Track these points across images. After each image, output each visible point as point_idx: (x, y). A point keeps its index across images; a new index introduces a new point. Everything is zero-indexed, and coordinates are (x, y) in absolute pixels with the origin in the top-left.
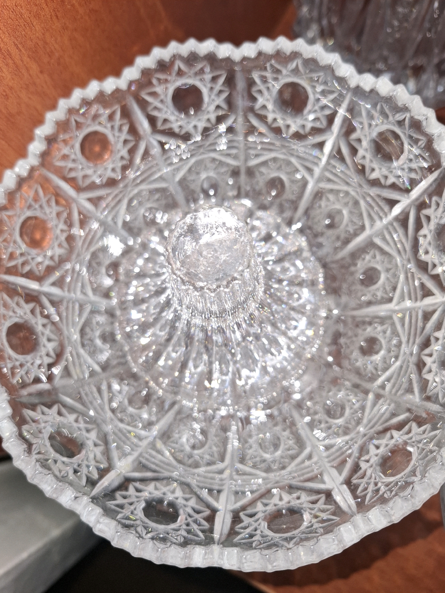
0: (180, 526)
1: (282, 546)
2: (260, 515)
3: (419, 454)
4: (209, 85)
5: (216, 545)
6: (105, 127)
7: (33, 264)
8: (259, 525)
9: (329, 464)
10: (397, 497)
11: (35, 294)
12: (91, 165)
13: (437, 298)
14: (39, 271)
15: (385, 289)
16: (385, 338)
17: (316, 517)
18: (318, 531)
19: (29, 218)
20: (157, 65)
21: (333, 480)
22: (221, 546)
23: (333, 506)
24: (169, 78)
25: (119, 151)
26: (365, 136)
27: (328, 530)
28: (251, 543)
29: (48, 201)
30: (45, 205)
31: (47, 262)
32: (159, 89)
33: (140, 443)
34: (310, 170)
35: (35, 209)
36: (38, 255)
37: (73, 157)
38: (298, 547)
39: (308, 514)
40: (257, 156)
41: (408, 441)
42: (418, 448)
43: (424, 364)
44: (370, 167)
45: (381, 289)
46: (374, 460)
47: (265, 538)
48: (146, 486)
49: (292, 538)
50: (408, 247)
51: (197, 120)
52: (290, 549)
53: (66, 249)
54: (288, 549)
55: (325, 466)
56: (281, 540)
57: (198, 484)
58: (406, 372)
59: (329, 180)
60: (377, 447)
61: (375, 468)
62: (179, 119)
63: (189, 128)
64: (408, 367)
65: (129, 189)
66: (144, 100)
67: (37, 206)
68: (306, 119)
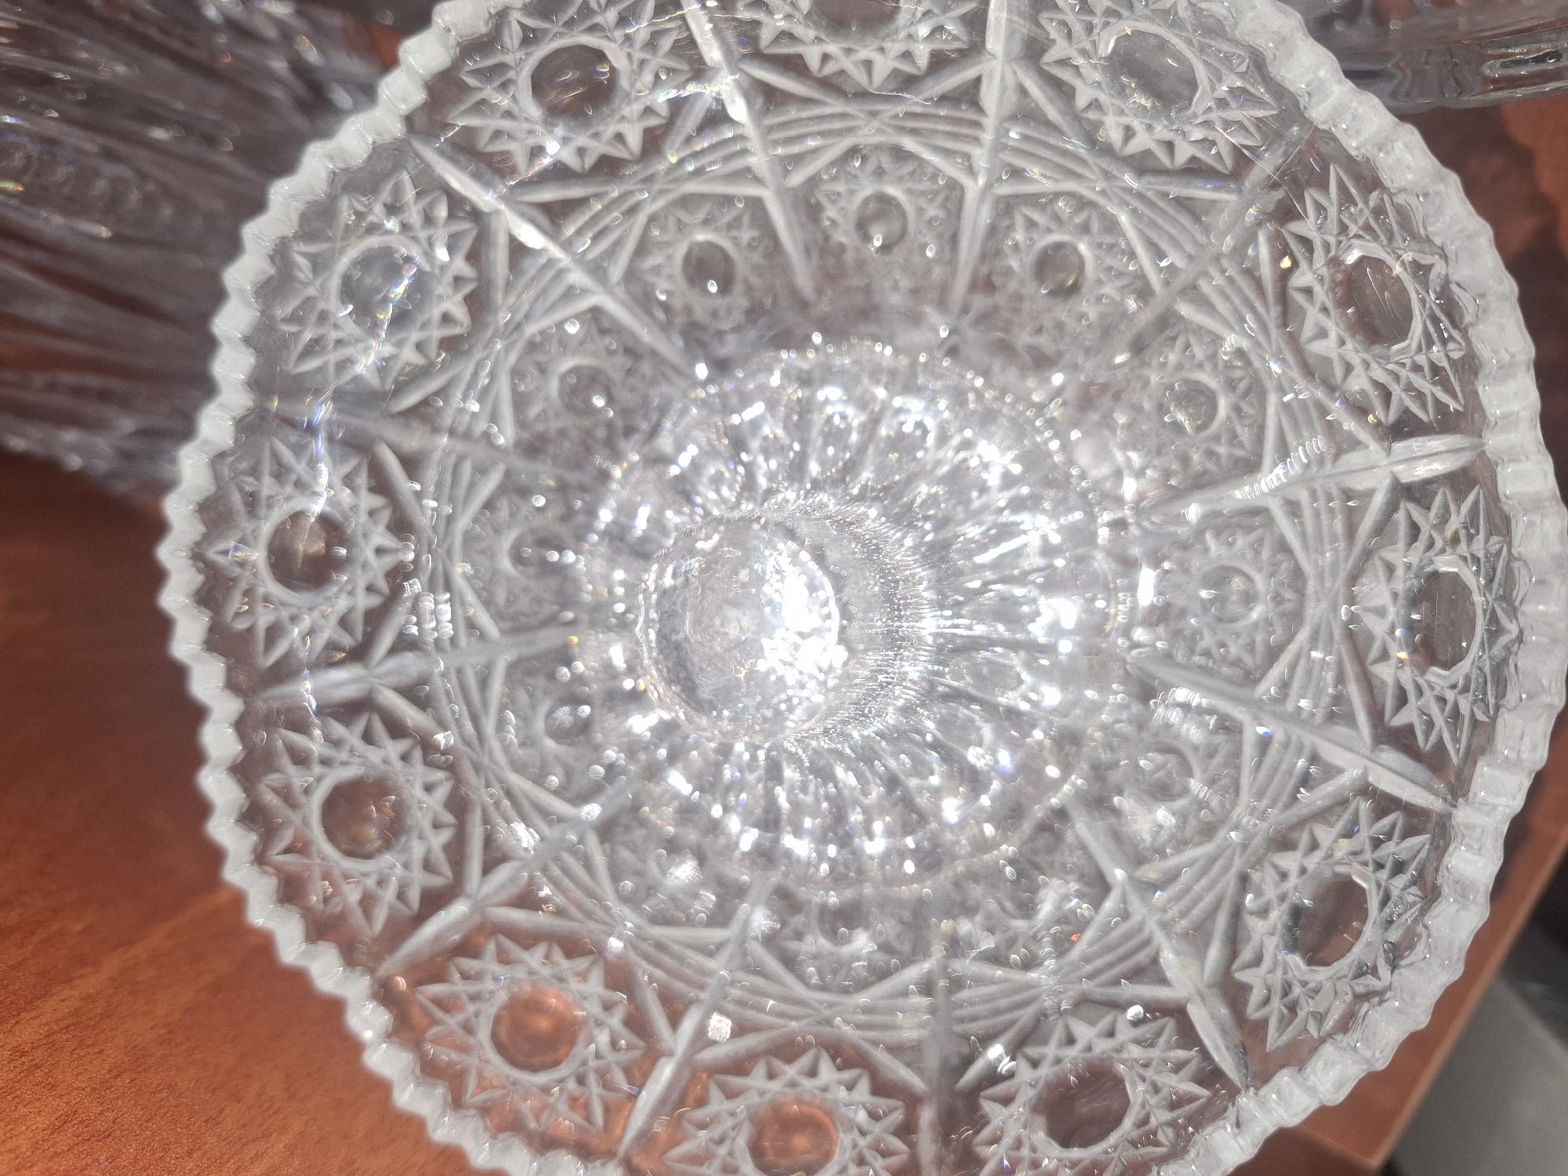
0: (1379, 885)
1: (1507, 648)
2: (1407, 677)
3: (1376, 238)
4: (289, 489)
5: (1455, 811)
6: (319, 779)
7: (611, 1057)
8: (1432, 688)
9: (1328, 466)
10: (1471, 331)
11: (686, 1074)
12: (403, 839)
13: (991, 76)
14: (630, 1047)
15: (923, 193)
16: (1049, 230)
17: (1455, 540)
18: (1494, 549)
19: (495, 1037)
20: (203, 609)
21: (1372, 468)
22: (1461, 800)
23: (1440, 492)
24: (243, 585)
25: (386, 761)
26: (531, 132)
27: (1501, 525)
28: (1474, 722)
29: (465, 977)
30: (472, 988)
31: (616, 1020)
32: (264, 619)
33: (1135, 919)
34: (570, 293)
35: (477, 1015)
36: (591, 1040)
37: (370, 882)
38: (1523, 613)
39: (1440, 559)
40: (494, 418)
41: (1332, 253)
42: (1358, 237)
43: (1147, 154)
44: (609, 143)
45: (922, 202)
46: (1353, 351)
47: (1473, 686)
48: (1249, 939)
49: (1493, 619)
50: (835, 106)
51: (363, 543)
52: (1521, 632)
53: (594, 963)
54: (1520, 639)
55: (1330, 476)
56: (1491, 648)
57: (1281, 804)
58: (1151, 204)
59: (612, 253)
60: (1322, 334)
61: (1375, 356)
62: (349, 588)
63: (378, 568)
64: (1140, 196)
65: (486, 760)
66: (278, 664)
67: (471, 1008)
68: (443, 268)
